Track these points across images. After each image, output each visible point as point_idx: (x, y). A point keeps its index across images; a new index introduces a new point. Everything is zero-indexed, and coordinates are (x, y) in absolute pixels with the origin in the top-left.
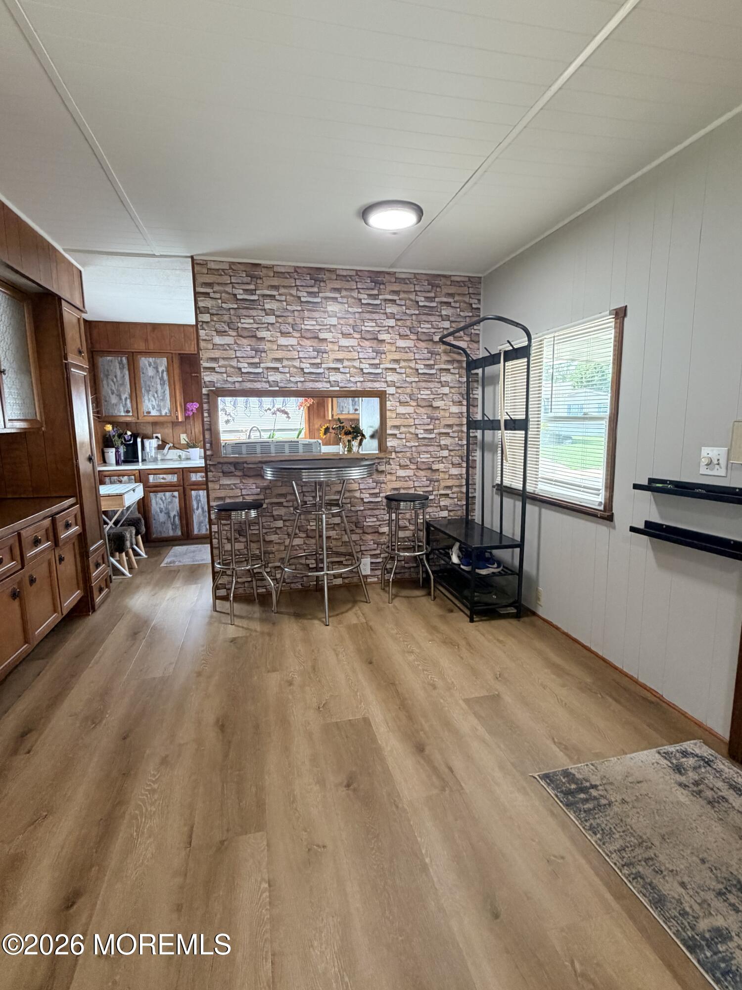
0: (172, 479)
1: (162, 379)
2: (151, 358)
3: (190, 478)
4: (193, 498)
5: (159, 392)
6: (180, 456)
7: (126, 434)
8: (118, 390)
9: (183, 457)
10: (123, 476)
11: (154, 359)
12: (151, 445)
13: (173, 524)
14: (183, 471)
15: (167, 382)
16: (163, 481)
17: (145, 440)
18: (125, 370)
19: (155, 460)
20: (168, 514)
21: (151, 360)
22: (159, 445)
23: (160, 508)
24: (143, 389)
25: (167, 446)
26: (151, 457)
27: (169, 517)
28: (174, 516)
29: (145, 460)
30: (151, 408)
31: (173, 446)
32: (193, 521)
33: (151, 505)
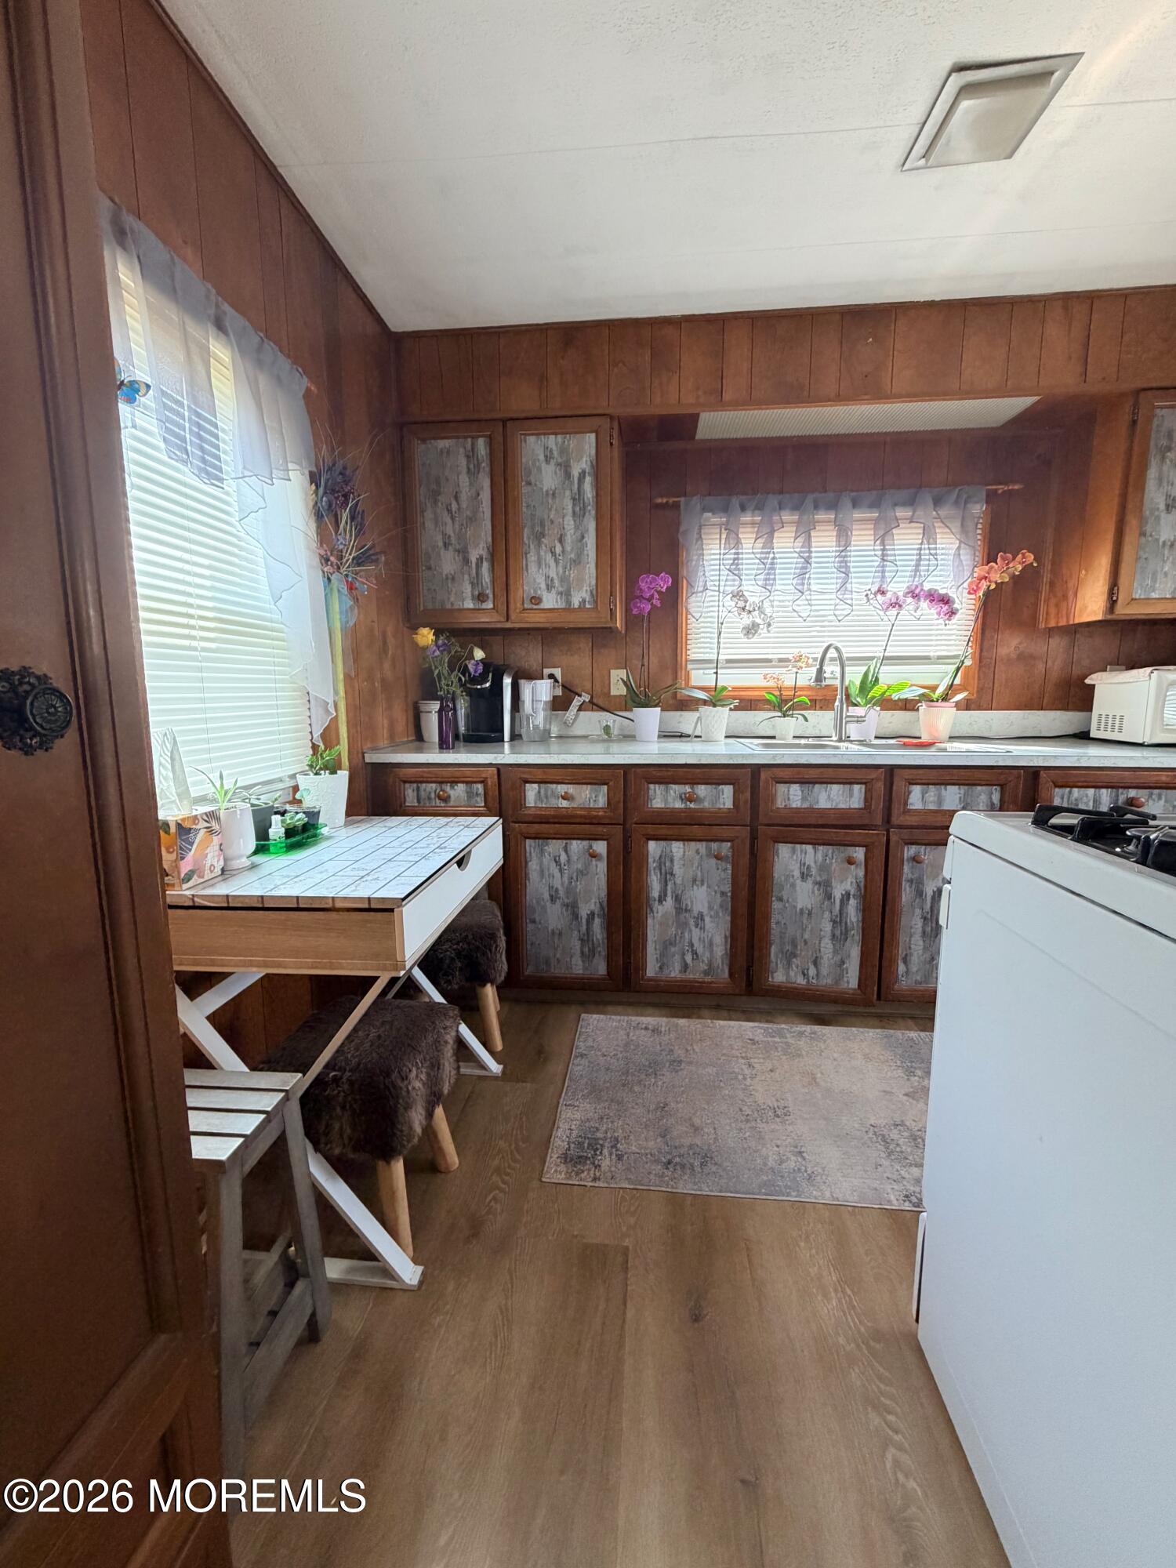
0: (593, 798)
1: (578, 498)
2: (552, 437)
3: (648, 799)
4: (652, 865)
5: (569, 539)
6: (607, 729)
7: (471, 656)
8: (460, 537)
9: (615, 732)
10: (454, 782)
11: (560, 438)
12: (538, 693)
13: (587, 938)
14: (625, 774)
15: (591, 510)
16: (565, 804)
17: (522, 682)
18: (481, 475)
19: (544, 737)
20: (572, 908)
21: (552, 441)
22: (555, 697)
23: (551, 887)
24: (526, 532)
25: (577, 702)
26: (536, 727)
27: (576, 916)
28: (591, 916)
29: (520, 736)
30: (543, 586)
31: (591, 701)
32: (645, 935)
33: (526, 875)
